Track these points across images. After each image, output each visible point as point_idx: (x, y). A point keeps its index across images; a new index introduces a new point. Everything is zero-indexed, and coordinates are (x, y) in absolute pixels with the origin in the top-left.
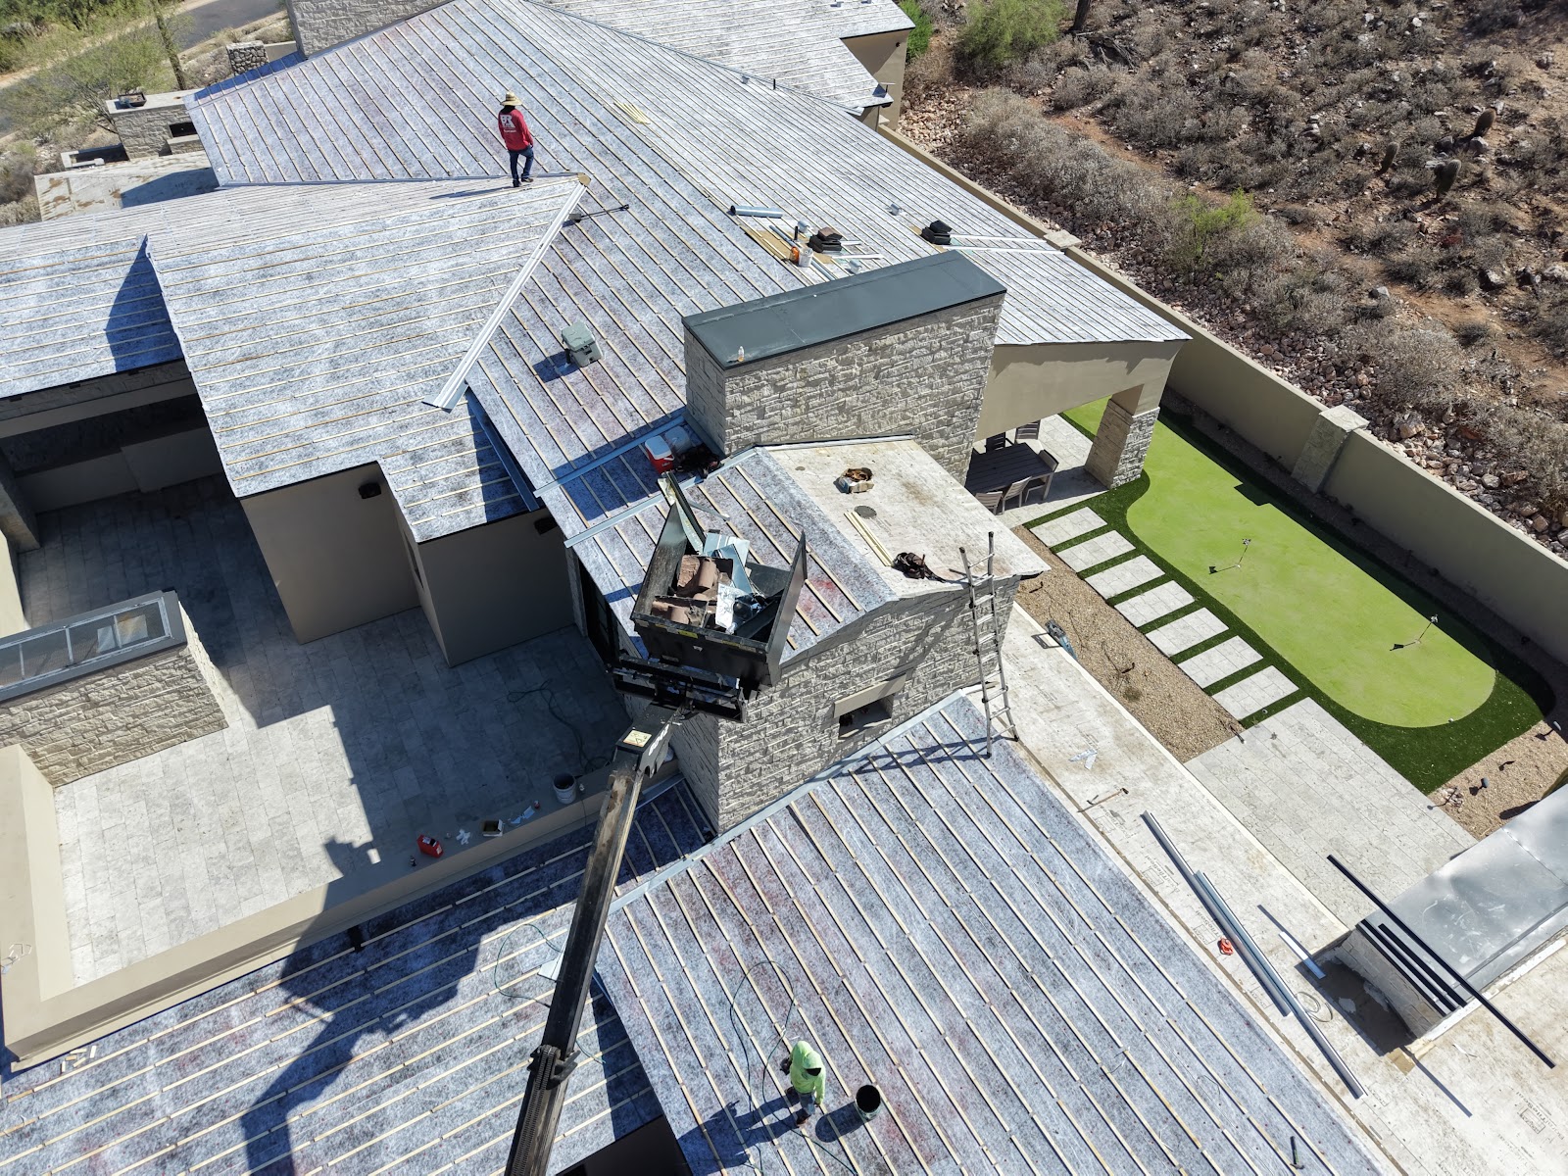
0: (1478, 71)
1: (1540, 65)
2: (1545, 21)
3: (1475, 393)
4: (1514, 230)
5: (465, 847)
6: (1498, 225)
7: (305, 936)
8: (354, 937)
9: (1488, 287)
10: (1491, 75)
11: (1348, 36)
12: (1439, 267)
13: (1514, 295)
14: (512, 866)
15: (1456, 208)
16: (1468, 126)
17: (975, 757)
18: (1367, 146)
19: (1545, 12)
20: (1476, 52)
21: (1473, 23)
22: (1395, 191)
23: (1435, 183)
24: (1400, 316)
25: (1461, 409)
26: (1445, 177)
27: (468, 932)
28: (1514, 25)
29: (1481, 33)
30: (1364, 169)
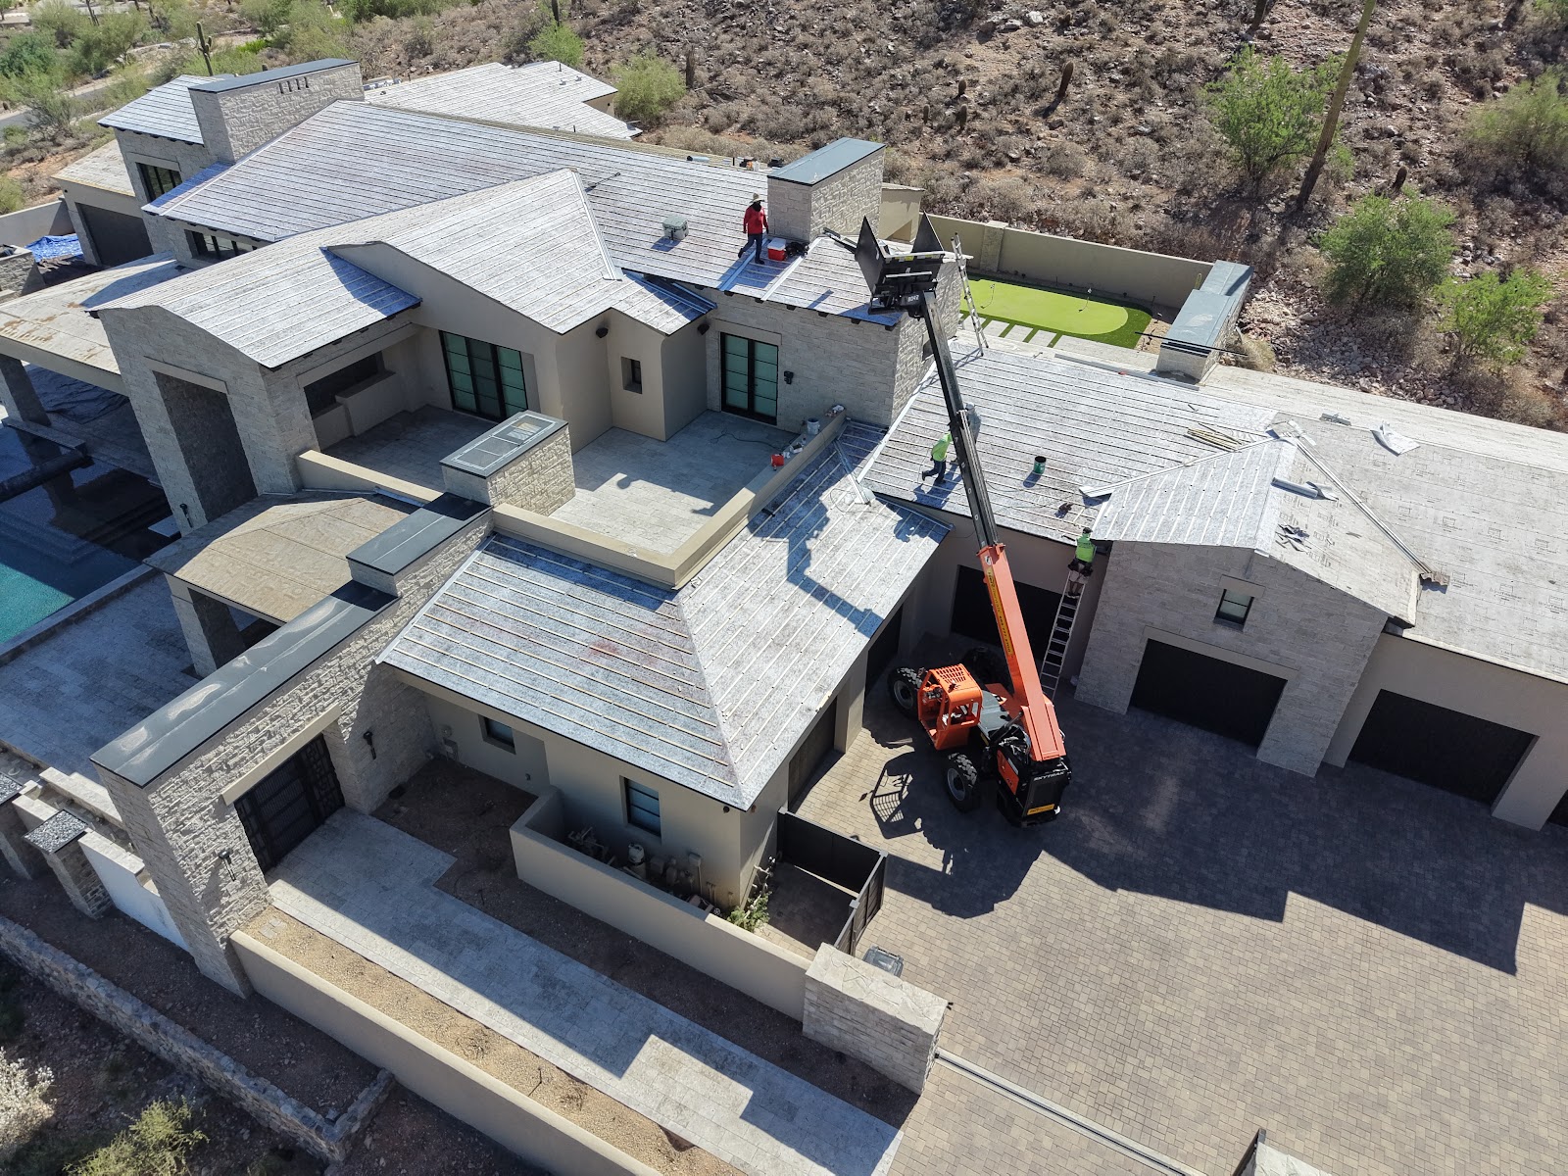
0: (939, 65)
1: (967, 56)
2: (956, 35)
3: (1041, 204)
4: (1007, 133)
5: (789, 460)
6: (1000, 132)
7: (749, 513)
8: (766, 512)
9: (1013, 160)
10: (947, 66)
11: (858, 61)
12: (984, 157)
13: (1026, 161)
14: (807, 471)
15: (974, 130)
16: (955, 92)
17: (977, 358)
18: (910, 112)
19: (953, 31)
20: (932, 57)
21: (920, 43)
22: (938, 130)
23: (957, 120)
24: (983, 182)
25: (1039, 212)
26: (961, 116)
27: (813, 498)
28: (942, 40)
29: (928, 47)
30: (916, 123)
